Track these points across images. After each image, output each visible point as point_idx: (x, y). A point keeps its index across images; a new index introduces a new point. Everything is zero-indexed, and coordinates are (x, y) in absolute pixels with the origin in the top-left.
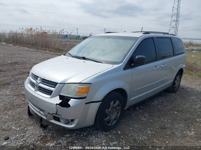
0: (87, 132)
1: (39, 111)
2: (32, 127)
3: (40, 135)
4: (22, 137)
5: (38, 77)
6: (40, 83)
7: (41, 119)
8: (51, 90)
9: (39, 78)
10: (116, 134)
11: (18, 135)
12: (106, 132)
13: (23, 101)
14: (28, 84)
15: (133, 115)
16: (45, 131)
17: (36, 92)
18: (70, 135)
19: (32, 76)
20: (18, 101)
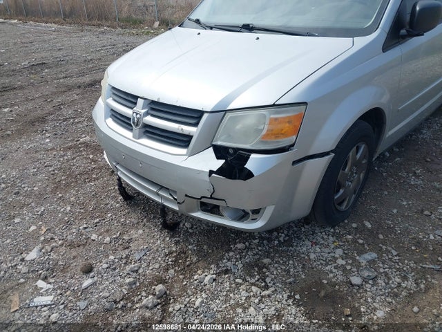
0: (286, 232)
1: (155, 190)
2: (141, 231)
3: (166, 251)
4: (124, 261)
5: (136, 97)
6: (147, 114)
7: (164, 210)
8: (185, 133)
9: (140, 102)
10: (361, 230)
11: (112, 257)
12: (333, 227)
13: (92, 160)
14: (106, 118)
15: (384, 174)
16: (177, 239)
17: (139, 141)
18: (244, 243)
19: (114, 94)
20: (80, 164)
